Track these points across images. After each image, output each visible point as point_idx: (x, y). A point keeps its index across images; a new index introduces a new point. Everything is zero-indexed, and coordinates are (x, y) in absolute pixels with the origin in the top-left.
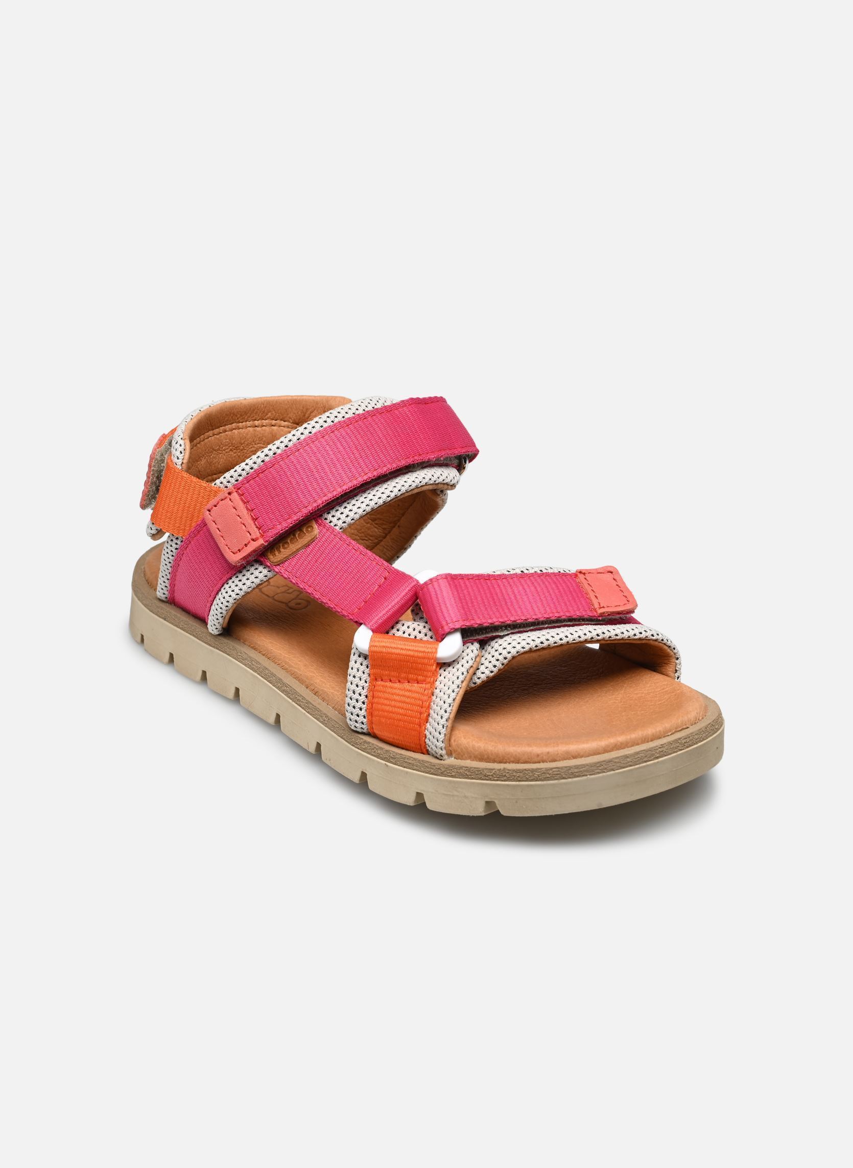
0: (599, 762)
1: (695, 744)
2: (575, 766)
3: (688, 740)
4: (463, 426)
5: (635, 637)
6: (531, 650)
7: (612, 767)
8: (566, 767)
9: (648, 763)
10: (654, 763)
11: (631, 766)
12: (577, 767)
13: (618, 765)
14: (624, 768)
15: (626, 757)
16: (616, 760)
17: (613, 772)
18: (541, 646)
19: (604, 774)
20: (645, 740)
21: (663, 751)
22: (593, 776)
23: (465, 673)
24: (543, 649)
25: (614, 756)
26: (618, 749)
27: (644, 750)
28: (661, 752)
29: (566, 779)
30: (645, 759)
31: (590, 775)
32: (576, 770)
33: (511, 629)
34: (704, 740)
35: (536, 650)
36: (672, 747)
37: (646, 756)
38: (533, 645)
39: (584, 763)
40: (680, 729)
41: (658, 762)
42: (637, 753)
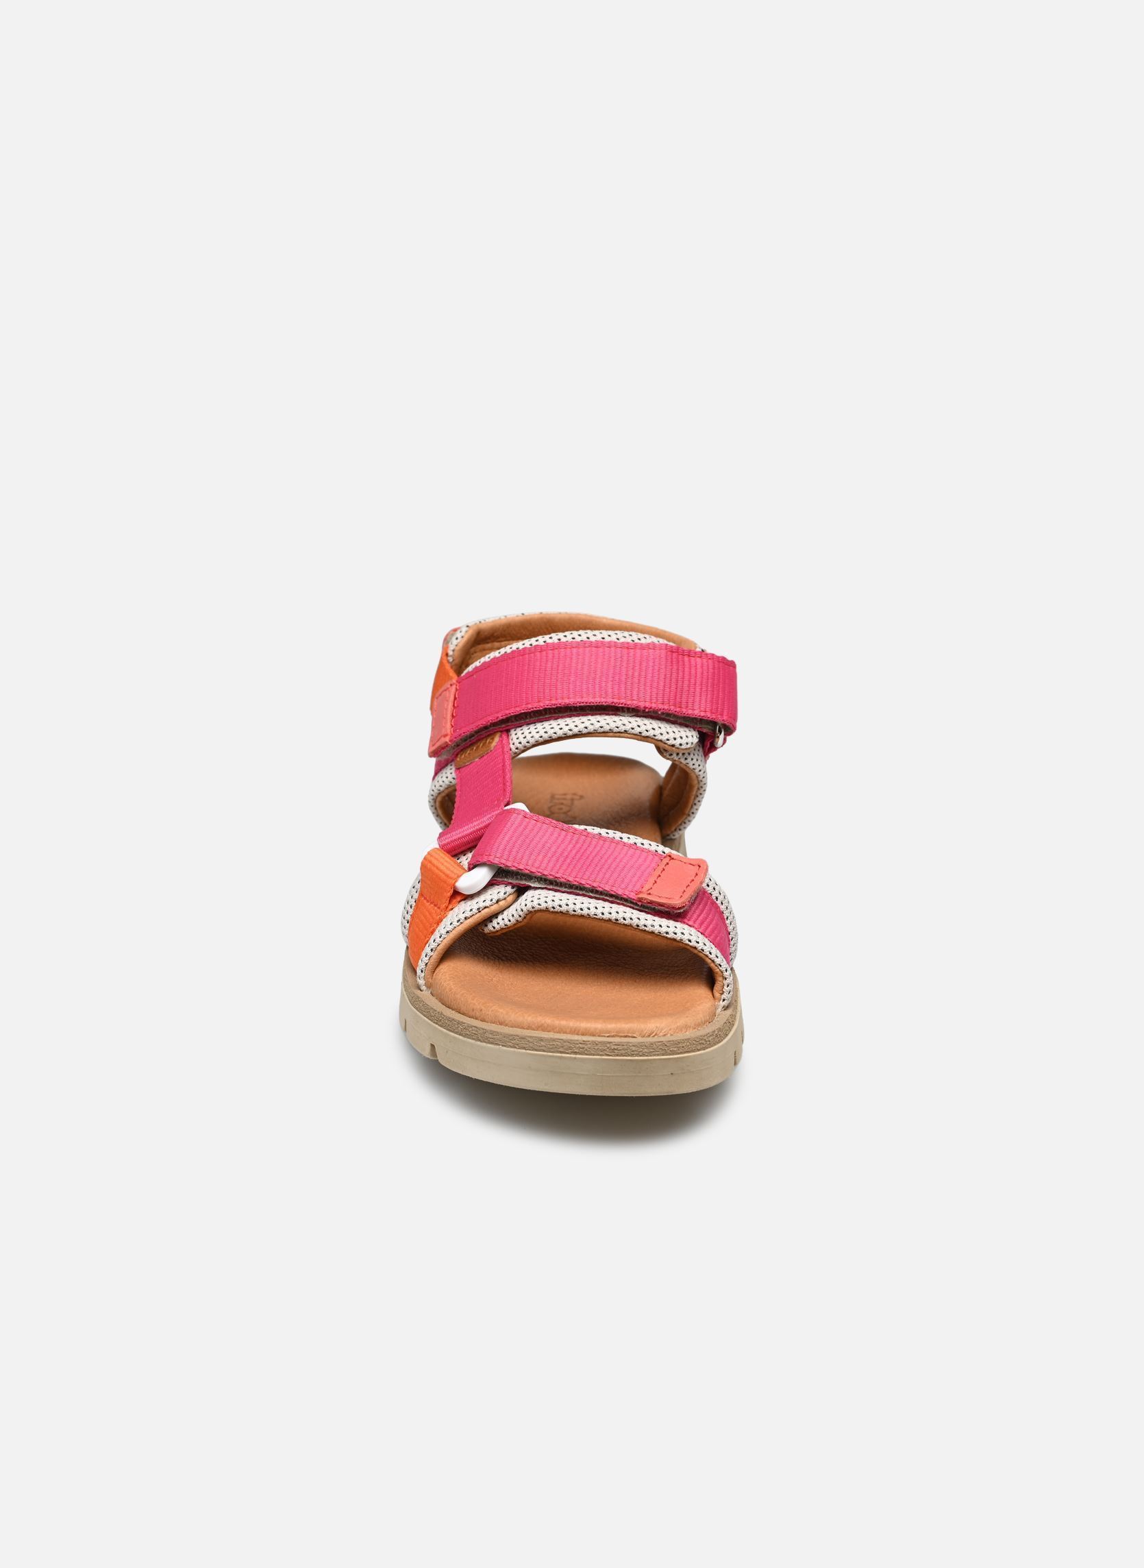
0: (512, 1035)
1: (629, 1055)
2: (491, 1031)
3: (620, 1047)
4: (736, 696)
5: (667, 935)
6: (547, 910)
7: (525, 1046)
8: (483, 1029)
9: (564, 1055)
10: (571, 1057)
11: (544, 1051)
12: (492, 1033)
13: (531, 1045)
14: (536, 1050)
15: (541, 1039)
16: (529, 1039)
17: (524, 1051)
18: (579, 912)
19: (516, 1050)
20: (575, 1031)
21: (583, 1048)
22: (505, 1048)
23: (475, 911)
24: (582, 916)
25: (529, 1035)
26: (543, 1030)
27: (562, 1040)
28: (582, 1049)
29: (481, 1042)
30: (561, 1050)
31: (503, 1046)
32: (490, 1036)
33: (546, 884)
34: (643, 1055)
35: (574, 915)
36: (596, 1048)
37: (562, 1047)
38: (550, 904)
39: (499, 1031)
40: (623, 1035)
41: (575, 1058)
42: (554, 1040)
